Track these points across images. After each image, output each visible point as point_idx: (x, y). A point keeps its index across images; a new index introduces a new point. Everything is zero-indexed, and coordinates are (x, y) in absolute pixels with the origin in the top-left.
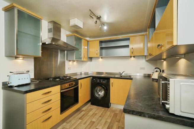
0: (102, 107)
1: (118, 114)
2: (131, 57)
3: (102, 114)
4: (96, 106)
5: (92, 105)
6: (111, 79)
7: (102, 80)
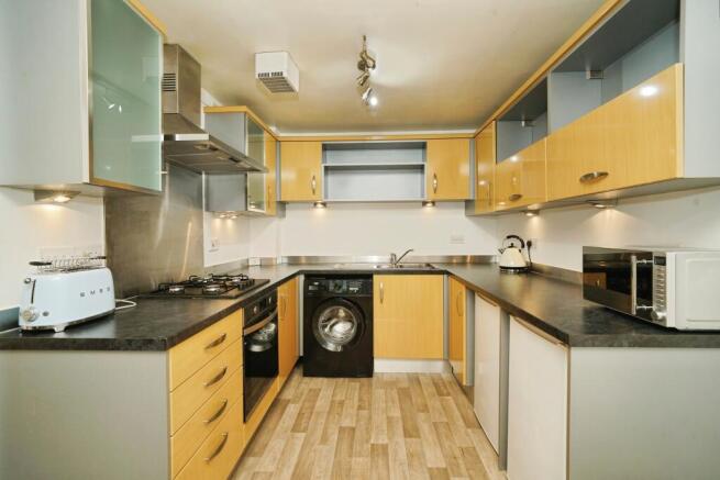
0: (347, 379)
1: (409, 388)
2: (424, 203)
3: (360, 400)
4: (325, 380)
5: (307, 379)
6: (375, 277)
7: (345, 281)
